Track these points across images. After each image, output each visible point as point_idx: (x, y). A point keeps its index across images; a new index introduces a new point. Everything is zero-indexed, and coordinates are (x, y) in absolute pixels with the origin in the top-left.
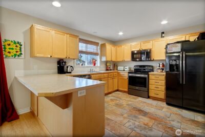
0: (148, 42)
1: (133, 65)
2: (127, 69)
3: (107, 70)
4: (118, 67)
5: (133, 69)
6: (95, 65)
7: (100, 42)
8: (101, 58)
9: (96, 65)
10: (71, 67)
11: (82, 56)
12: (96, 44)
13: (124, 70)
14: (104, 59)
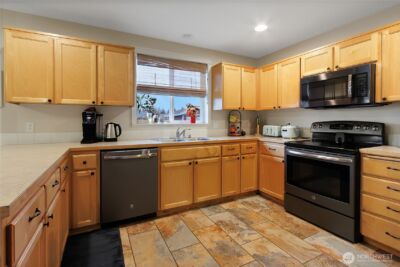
0: (364, 37)
1: (309, 120)
2: (289, 134)
3: (231, 134)
4: (265, 127)
5: (309, 134)
6: (193, 121)
7: (211, 63)
8: (212, 104)
9: (197, 122)
10: (115, 125)
11: (154, 100)
12: (200, 67)
13: (280, 136)
14: (218, 105)
